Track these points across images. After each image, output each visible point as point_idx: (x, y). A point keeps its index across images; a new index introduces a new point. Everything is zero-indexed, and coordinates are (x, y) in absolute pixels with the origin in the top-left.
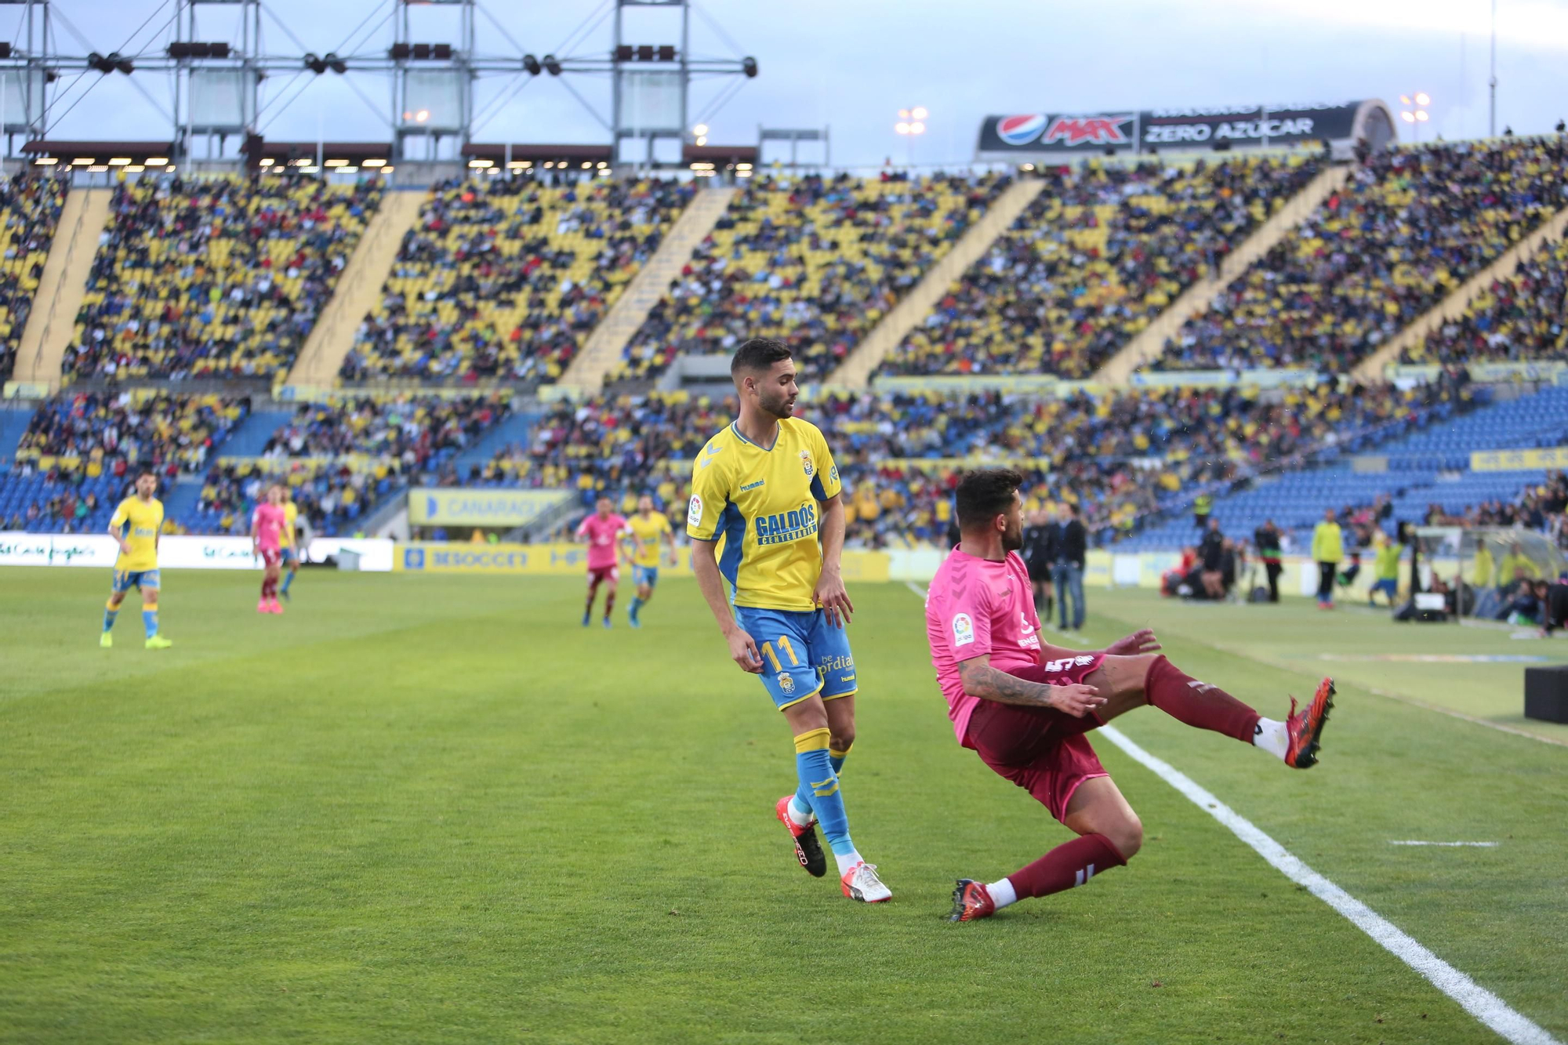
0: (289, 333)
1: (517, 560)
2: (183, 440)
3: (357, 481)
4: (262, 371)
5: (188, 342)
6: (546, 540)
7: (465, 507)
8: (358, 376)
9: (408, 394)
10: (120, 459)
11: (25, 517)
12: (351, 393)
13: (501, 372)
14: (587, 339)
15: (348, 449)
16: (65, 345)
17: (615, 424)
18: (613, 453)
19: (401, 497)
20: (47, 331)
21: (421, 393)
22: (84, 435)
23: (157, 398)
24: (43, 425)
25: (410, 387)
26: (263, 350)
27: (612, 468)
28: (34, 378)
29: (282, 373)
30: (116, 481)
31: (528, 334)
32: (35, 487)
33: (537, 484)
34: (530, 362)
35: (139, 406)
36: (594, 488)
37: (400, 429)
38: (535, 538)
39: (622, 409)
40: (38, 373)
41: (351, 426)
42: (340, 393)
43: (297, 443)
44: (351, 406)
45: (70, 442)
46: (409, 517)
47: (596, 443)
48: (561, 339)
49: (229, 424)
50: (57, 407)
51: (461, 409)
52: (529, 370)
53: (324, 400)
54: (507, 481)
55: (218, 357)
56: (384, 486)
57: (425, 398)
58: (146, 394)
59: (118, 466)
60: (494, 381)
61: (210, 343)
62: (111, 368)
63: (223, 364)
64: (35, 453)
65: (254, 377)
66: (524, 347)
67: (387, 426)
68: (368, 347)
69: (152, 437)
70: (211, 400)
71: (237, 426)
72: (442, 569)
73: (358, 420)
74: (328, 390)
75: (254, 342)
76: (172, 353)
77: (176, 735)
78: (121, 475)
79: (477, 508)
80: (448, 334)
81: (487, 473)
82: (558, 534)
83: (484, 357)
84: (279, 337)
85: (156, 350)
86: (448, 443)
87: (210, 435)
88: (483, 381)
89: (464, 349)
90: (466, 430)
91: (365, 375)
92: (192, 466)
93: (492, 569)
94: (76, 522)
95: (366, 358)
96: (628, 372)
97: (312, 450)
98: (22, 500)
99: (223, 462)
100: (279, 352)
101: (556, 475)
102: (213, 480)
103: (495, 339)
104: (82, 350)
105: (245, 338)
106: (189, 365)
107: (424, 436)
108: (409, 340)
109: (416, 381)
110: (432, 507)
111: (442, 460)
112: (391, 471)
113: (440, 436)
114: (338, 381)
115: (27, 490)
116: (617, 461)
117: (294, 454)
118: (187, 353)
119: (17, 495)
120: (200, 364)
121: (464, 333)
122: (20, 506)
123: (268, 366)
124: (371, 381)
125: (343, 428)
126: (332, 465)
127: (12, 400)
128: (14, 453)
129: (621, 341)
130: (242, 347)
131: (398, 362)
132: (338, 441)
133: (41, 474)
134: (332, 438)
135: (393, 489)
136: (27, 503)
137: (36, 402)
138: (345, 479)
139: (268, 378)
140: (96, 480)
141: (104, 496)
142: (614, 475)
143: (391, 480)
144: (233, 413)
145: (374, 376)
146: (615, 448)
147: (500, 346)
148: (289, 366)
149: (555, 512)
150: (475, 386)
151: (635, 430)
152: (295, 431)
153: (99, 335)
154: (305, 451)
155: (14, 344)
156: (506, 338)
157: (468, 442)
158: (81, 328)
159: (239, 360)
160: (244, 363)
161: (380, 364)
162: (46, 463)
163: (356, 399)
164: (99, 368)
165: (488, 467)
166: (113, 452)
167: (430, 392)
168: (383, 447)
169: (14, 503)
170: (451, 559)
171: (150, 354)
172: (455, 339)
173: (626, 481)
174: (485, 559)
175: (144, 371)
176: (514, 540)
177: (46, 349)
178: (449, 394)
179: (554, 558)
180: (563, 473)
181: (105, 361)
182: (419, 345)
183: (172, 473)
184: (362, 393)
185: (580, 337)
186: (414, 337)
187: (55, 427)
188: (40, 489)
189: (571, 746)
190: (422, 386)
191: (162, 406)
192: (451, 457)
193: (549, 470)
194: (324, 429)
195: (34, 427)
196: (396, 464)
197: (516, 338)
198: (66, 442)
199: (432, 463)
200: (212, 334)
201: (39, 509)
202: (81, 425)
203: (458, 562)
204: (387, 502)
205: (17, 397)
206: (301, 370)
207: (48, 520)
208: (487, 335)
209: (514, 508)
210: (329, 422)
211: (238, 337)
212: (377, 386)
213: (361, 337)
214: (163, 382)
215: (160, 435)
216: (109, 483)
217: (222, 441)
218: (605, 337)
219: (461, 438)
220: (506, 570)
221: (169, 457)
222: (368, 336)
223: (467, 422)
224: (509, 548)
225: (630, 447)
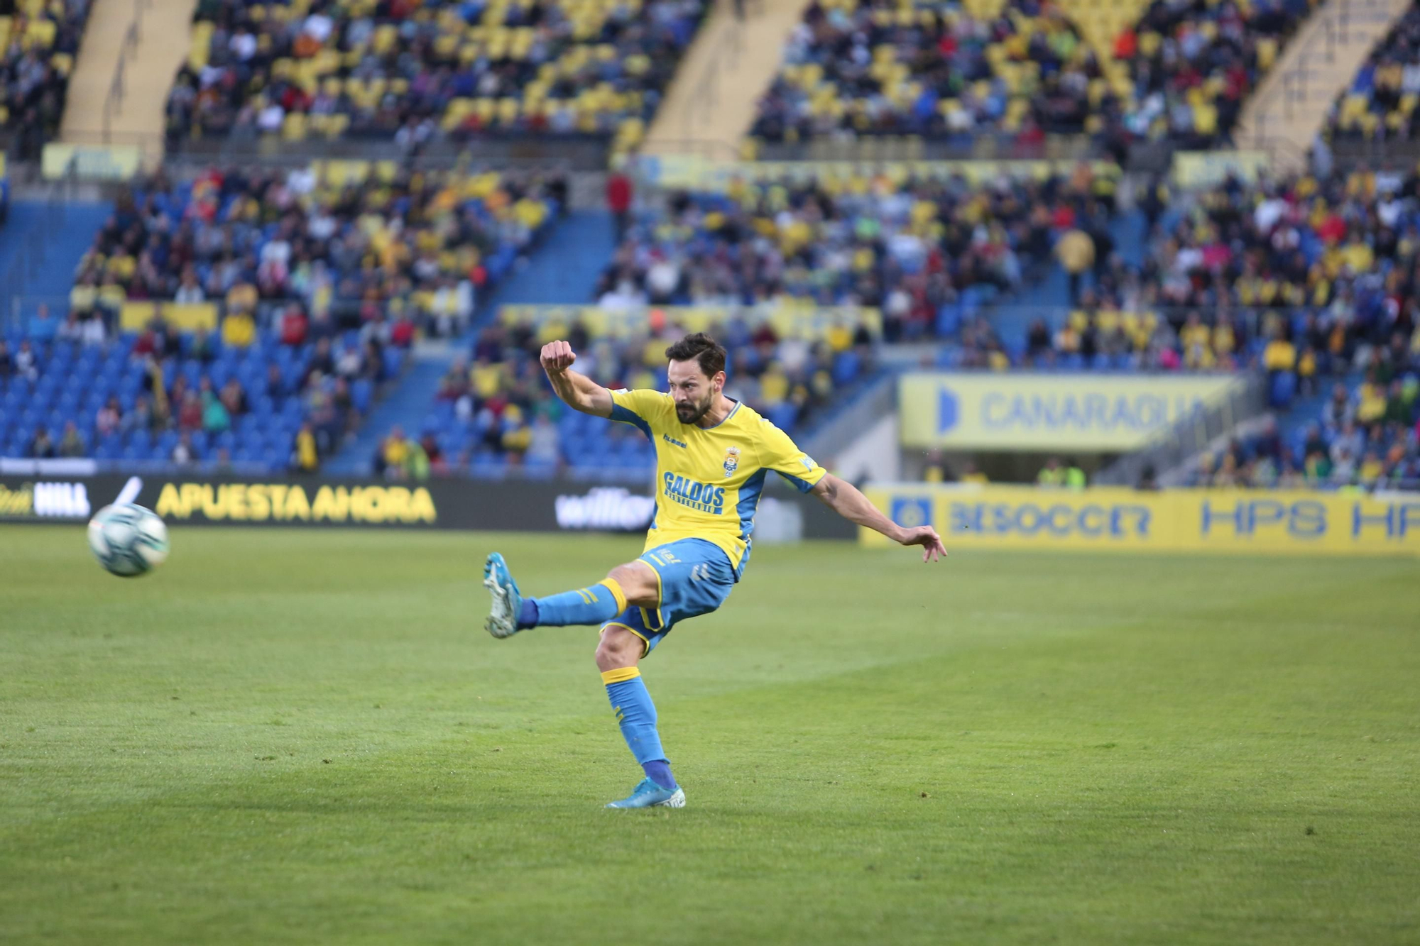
0: (646, 46)
1: (1128, 522)
2: (426, 268)
3: (792, 356)
4: (591, 124)
5: (431, 59)
6: (1192, 482)
7: (1017, 411)
8: (791, 134)
9: (896, 173)
10: (294, 309)
11: (93, 427)
12: (774, 170)
13: (1095, 124)
14: (1281, 50)
15: (772, 288)
16: (172, 66)
17: (1343, 234)
18: (1332, 296)
19: (881, 389)
20: (133, 35)
21: (923, 169)
22: (216, 257)
23: (372, 182)
24: (129, 236)
25: (900, 158)
26: (594, 78)
27: (1332, 327)
28: (107, 137)
29: (630, 130)
30: (285, 354)
31: (1149, 43)
32: (112, 365)
33: (1174, 362)
34: (1154, 104)
35: (331, 198)
36: (1296, 368)
37: (879, 248)
38: (1164, 478)
39: (1357, 201)
40: (117, 126)
41: (775, 239)
42: (753, 171)
43: (664, 276)
44: (778, 197)
45: (188, 274)
46: (899, 430)
47: (1300, 277)
48: (1226, 52)
49: (523, 235)
50: (159, 198)
51: (1010, 205)
52: (1153, 120)
53: (720, 186)
54: (1103, 358)
55: (499, 95)
56: (847, 367)
57: (933, 180)
58: (347, 172)
59: (288, 320)
60: (1080, 144)
61: (481, 66)
62: (272, 117)
63: (508, 109)
64: (112, 296)
65: (577, 137)
66: (1144, 71)
67: (853, 242)
68: (811, 75)
69: (358, 264)
70: (485, 185)
71: (540, 240)
72: (969, 540)
73: (793, 228)
74: (727, 163)
75: (576, 62)
76: (400, 85)
77: (426, 888)
78: (295, 342)
79: (1043, 412)
80: (980, 46)
81: (1065, 340)
82: (1216, 468)
83: (1056, 92)
84: (624, 54)
85: (367, 80)
86: (984, 276)
87: (482, 264)
88: (1055, 142)
89: (1015, 77)
90: (1018, 249)
91: (807, 131)
92: (444, 325)
93: (1075, 541)
94: (200, 439)
95: (809, 96)
96: (1370, 122)
97: (698, 291)
98: (85, 392)
99: (512, 314)
100: (623, 81)
101: (1211, 344)
102: (488, 352)
103: (1082, 53)
104: (209, 75)
105: (553, 57)
106: (436, 111)
107: (932, 262)
108: (900, 60)
109: (914, 145)
110: (948, 411)
111: (969, 311)
112: (862, 337)
113: (966, 262)
114: (750, 148)
115: (95, 372)
116: (1341, 312)
117: (659, 299)
118: (431, 84)
119: (75, 382)
120: (459, 110)
121: (1016, 45)
122: (81, 406)
123: (603, 113)
124: (819, 147)
125: (760, 246)
126: (739, 323)
127: (59, 184)
128: (67, 292)
129: (1352, 58)
130: (549, 73)
131: (871, 107)
132: (749, 271)
133: (124, 338)
134: (736, 267)
135: (866, 373)
136: (96, 398)
137: (112, 187)
138: (765, 350)
139: (603, 138)
140: (241, 353)
141: (260, 385)
142: (1337, 342)
143: (862, 350)
144: (530, 213)
145: (826, 134)
146: (1339, 285)
147: (1093, 70)
148: (649, 115)
149: (1210, 421)
150: (1040, 155)
151: (1385, 249)
152: (659, 252)
153: (246, 45)
154: (681, 294)
155: (62, 62)
156: (1105, 51)
157: (1024, 272)
158: (205, 31)
159: (541, 101)
160: (552, 108)
161: (838, 108)
162: (135, 317)
163: (785, 182)
164: (245, 115)
165: (1067, 327)
166: (278, 294)
167: (942, 169)
168: (845, 286)
169: (68, 399)
170: (988, 520)
171: (354, 85)
172: (997, 54)
173: (1364, 355)
174: (1060, 521)
175: (338, 123)
176: (1121, 481)
177: (134, 76)
178: (980, 172)
179: (1207, 518)
180: (1224, 339)
181: (260, 100)
182: (922, 68)
183: (403, 339)
184: (800, 172)
185: (1266, 48)
186: (911, 52)
187: (154, 241)
188: (124, 371)
189: (1261, 920)
190: (927, 157)
191: (379, 198)
192: (985, 304)
193: (1196, 336)
194: (720, 246)
195: (111, 241)
196: (872, 319)
197: (1128, 53)
198: (177, 272)
199: (948, 318)
200: (483, 43)
201: (120, 414)
202: (210, 238)
203: (1002, 528)
204: (851, 400)
205: (72, 176)
206: (671, 124)
207: (141, 436)
208: (1063, 45)
209: (1122, 413)
210: (731, 233)
211: (539, 53)
212: (832, 156)
213: (799, 52)
214: (382, 147)
215: (377, 263)
216: (270, 359)
217: (508, 271)
218: (1321, 47)
219: (1010, 265)
220: (1105, 542)
221: (396, 306)
222: (814, 50)
223: (1020, 232)
224: (1108, 497)
225: (1374, 281)
